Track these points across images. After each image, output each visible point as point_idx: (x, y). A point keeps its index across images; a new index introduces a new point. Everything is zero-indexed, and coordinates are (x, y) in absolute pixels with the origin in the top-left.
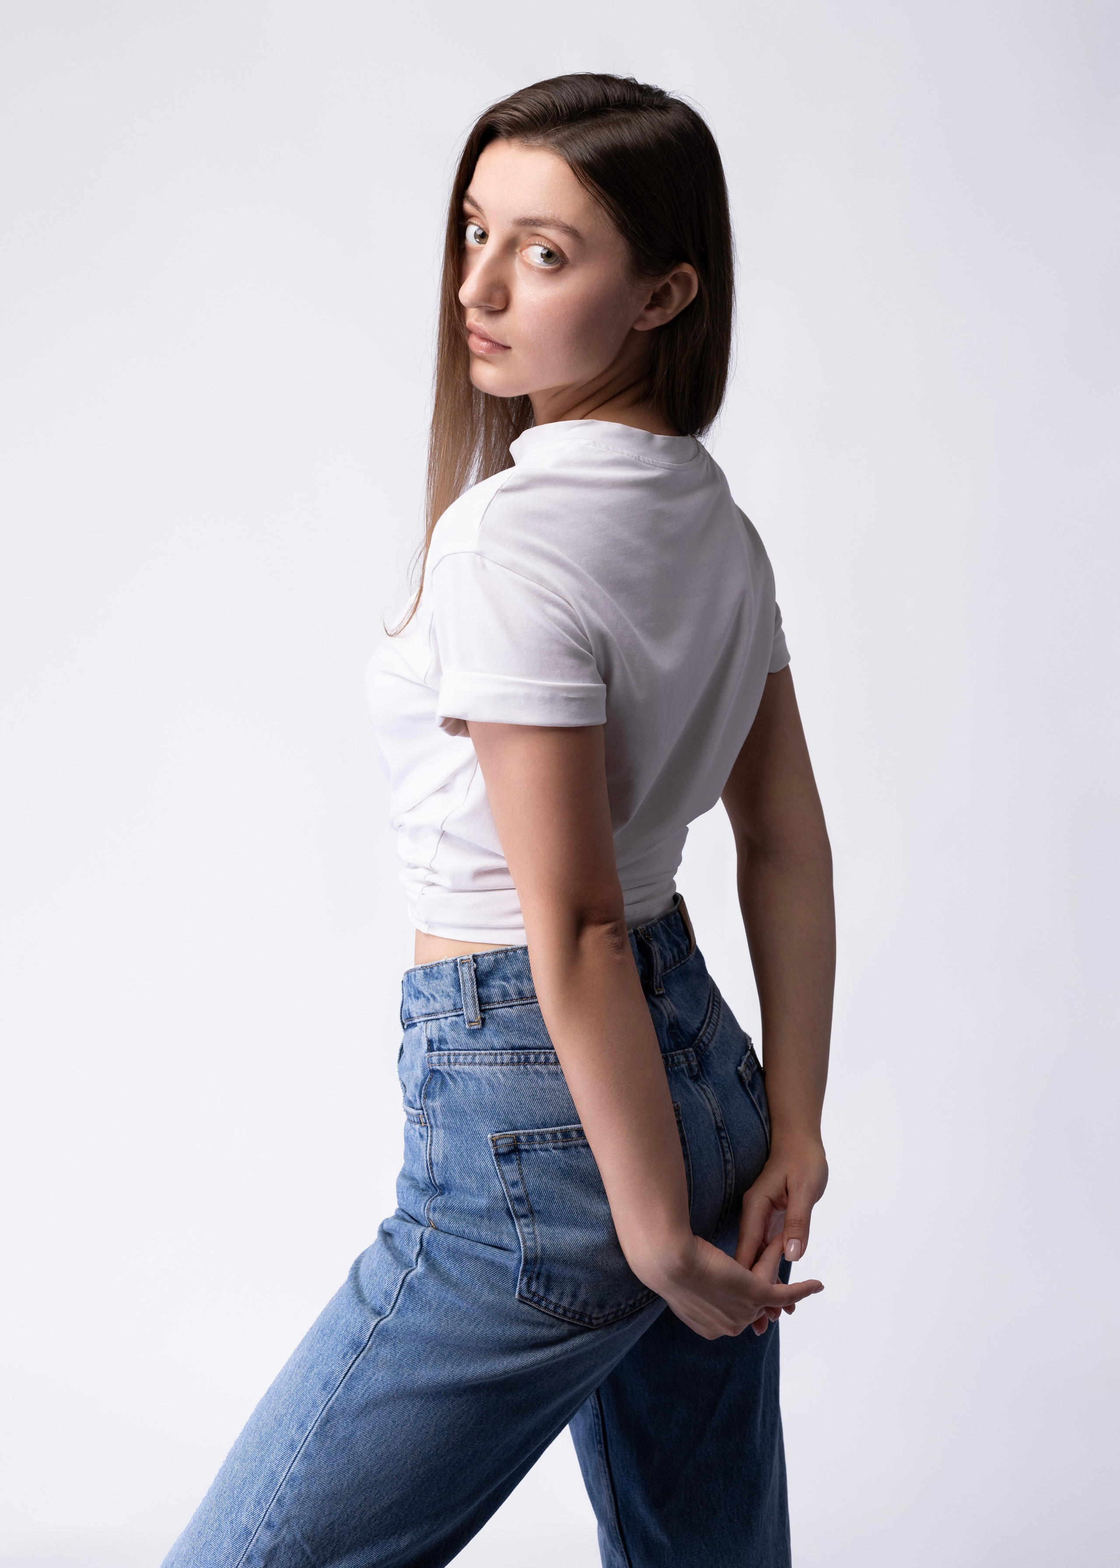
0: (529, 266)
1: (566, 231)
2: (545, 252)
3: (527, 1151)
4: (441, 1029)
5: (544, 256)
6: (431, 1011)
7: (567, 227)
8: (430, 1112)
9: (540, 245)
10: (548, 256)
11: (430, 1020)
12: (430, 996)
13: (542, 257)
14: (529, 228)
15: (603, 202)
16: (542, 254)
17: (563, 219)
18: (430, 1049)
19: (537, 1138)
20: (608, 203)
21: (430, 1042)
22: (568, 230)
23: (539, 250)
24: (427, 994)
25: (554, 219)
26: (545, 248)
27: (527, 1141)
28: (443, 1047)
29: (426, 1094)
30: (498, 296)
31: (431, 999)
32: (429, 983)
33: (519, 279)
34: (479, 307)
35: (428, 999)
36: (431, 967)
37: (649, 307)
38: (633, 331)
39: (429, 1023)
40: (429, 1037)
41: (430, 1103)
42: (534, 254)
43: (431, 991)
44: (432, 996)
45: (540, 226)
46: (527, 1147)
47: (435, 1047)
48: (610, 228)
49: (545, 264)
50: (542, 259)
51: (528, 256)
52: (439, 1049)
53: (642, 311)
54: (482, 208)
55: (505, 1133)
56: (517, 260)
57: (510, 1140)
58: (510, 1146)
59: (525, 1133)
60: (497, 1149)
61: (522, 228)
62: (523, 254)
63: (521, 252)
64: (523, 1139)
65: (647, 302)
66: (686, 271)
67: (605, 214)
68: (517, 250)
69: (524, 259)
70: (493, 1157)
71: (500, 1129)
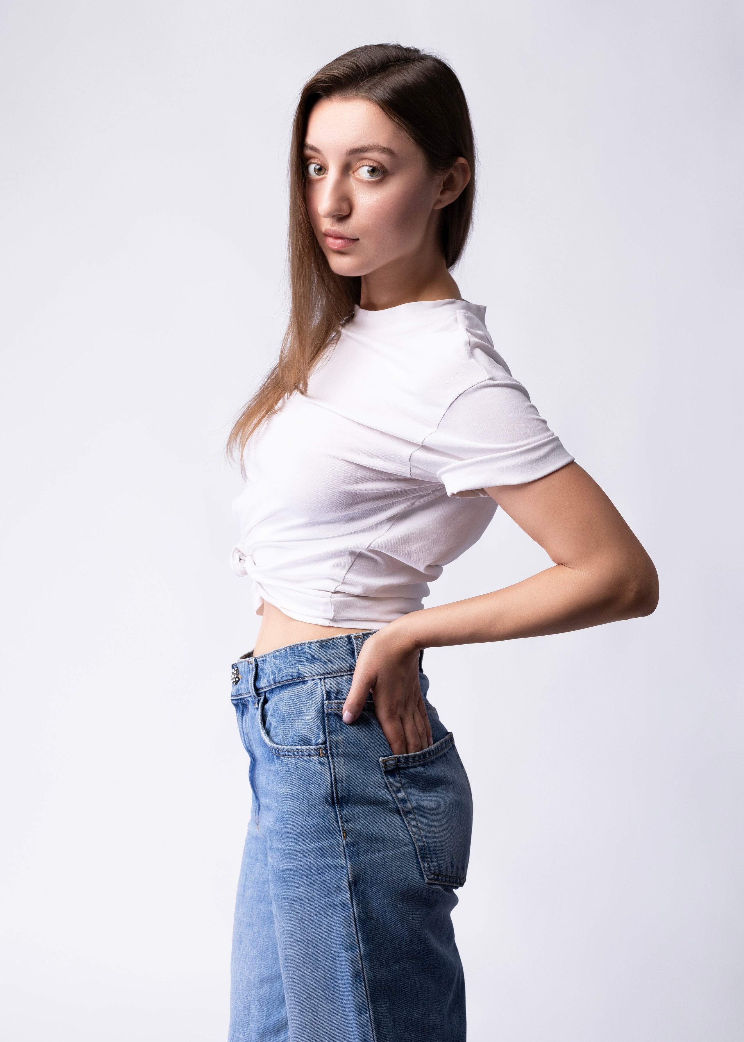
0: (361, 181)
1: (383, 151)
2: (370, 169)
3: (404, 768)
4: (337, 685)
5: (370, 172)
6: (330, 671)
7: (384, 148)
8: (333, 745)
9: (367, 166)
10: (373, 171)
11: (327, 678)
12: (327, 661)
13: (368, 173)
14: (357, 155)
16: (368, 171)
17: (380, 144)
18: (329, 698)
19: (411, 760)
20: (408, 127)
21: (328, 693)
22: (385, 150)
23: (366, 168)
24: (324, 659)
25: (375, 144)
26: (370, 166)
27: (405, 762)
28: (339, 697)
29: (329, 732)
30: (344, 206)
31: (329, 663)
32: (326, 652)
33: (356, 191)
34: (332, 217)
35: (325, 663)
36: (327, 641)
37: (442, 192)
38: (433, 210)
39: (328, 680)
40: (328, 689)
41: (334, 738)
42: (363, 173)
43: (329, 657)
44: (330, 661)
45: (366, 151)
46: (404, 766)
47: (333, 697)
48: (412, 144)
49: (370, 177)
50: (368, 174)
51: (359, 175)
52: (336, 699)
53: (439, 196)
54: (320, 149)
55: (390, 757)
56: (351, 179)
57: (394, 762)
58: (394, 765)
59: (403, 756)
60: (386, 768)
61: (353, 156)
62: (355, 174)
63: (353, 173)
64: (402, 760)
65: (441, 189)
66: (462, 162)
67: (407, 135)
68: (351, 173)
69: (357, 177)
70: (383, 774)
71: (386, 754)
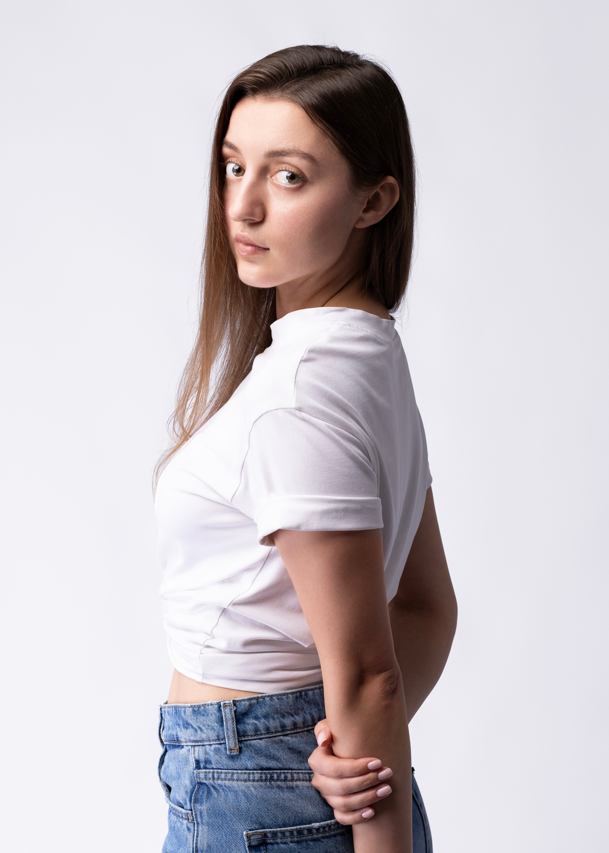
0: (278, 187)
1: (304, 157)
2: (289, 175)
3: (272, 844)
4: (206, 753)
5: (288, 178)
6: (199, 739)
7: (305, 154)
8: (198, 813)
9: (286, 170)
10: (292, 178)
11: (197, 745)
12: (197, 728)
13: (287, 179)
14: (276, 158)
15: (329, 133)
16: (287, 176)
17: (301, 149)
18: (198, 766)
19: (279, 835)
21: (198, 762)
22: (305, 155)
23: (285, 174)
24: (195, 726)
25: (295, 149)
26: (289, 172)
27: (272, 837)
28: (208, 766)
29: (195, 799)
30: (258, 211)
31: (199, 730)
32: (197, 719)
33: (272, 197)
34: (244, 220)
35: (196, 730)
36: (199, 707)
37: (366, 211)
38: (354, 229)
39: (197, 748)
40: (197, 758)
41: (198, 806)
42: (282, 178)
43: (199, 724)
44: (199, 728)
45: (285, 155)
46: (272, 841)
47: (202, 766)
48: (335, 152)
49: (289, 183)
50: (287, 181)
51: (277, 180)
52: (205, 768)
53: (361, 214)
54: (239, 148)
55: (256, 831)
56: (269, 183)
57: (260, 836)
58: (260, 840)
59: (271, 831)
60: (250, 843)
61: (271, 159)
62: (273, 178)
63: (271, 177)
64: (269, 835)
65: (365, 207)
66: (390, 182)
67: (332, 142)
68: (268, 176)
69: (275, 181)
70: (247, 848)
71: (253, 828)
